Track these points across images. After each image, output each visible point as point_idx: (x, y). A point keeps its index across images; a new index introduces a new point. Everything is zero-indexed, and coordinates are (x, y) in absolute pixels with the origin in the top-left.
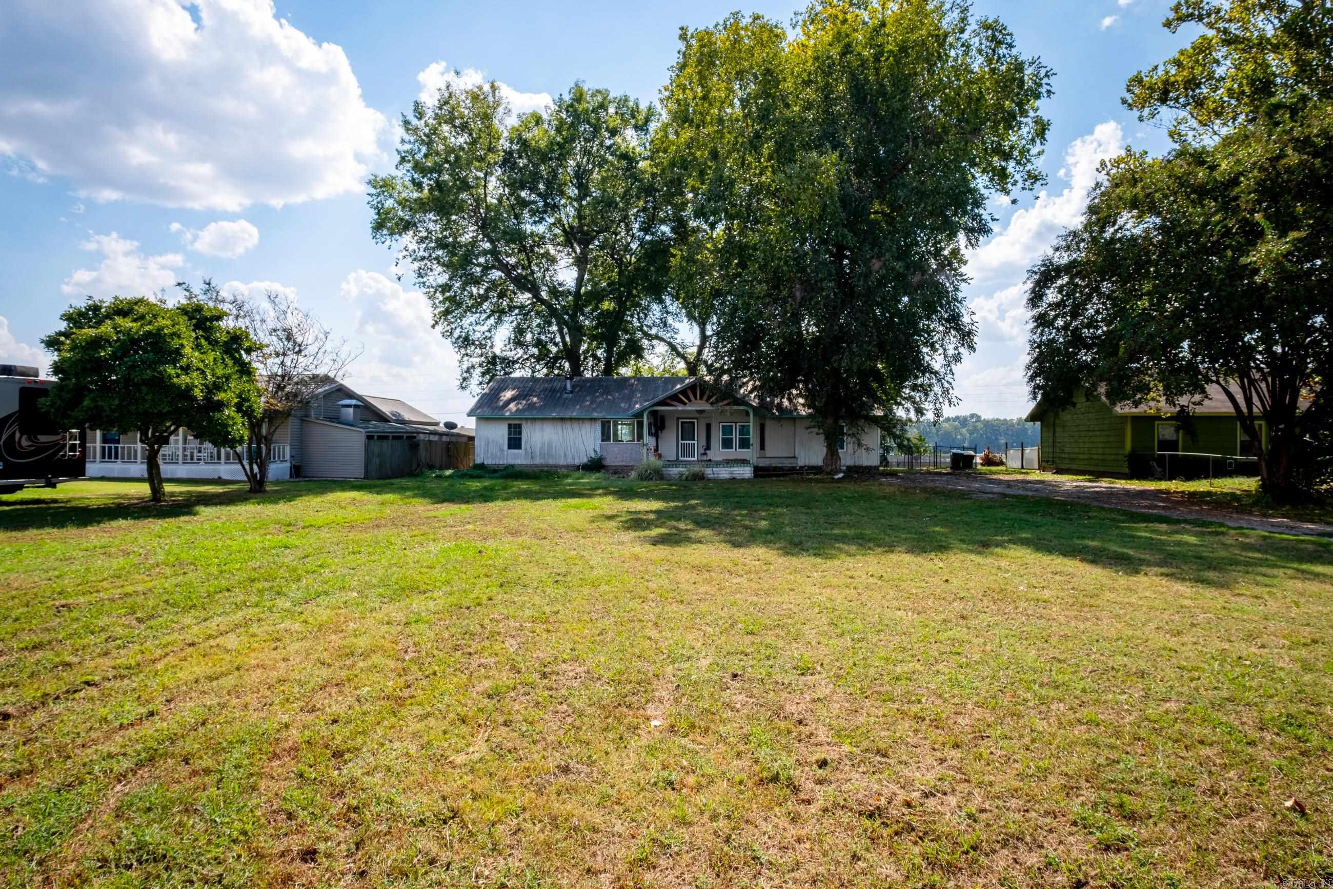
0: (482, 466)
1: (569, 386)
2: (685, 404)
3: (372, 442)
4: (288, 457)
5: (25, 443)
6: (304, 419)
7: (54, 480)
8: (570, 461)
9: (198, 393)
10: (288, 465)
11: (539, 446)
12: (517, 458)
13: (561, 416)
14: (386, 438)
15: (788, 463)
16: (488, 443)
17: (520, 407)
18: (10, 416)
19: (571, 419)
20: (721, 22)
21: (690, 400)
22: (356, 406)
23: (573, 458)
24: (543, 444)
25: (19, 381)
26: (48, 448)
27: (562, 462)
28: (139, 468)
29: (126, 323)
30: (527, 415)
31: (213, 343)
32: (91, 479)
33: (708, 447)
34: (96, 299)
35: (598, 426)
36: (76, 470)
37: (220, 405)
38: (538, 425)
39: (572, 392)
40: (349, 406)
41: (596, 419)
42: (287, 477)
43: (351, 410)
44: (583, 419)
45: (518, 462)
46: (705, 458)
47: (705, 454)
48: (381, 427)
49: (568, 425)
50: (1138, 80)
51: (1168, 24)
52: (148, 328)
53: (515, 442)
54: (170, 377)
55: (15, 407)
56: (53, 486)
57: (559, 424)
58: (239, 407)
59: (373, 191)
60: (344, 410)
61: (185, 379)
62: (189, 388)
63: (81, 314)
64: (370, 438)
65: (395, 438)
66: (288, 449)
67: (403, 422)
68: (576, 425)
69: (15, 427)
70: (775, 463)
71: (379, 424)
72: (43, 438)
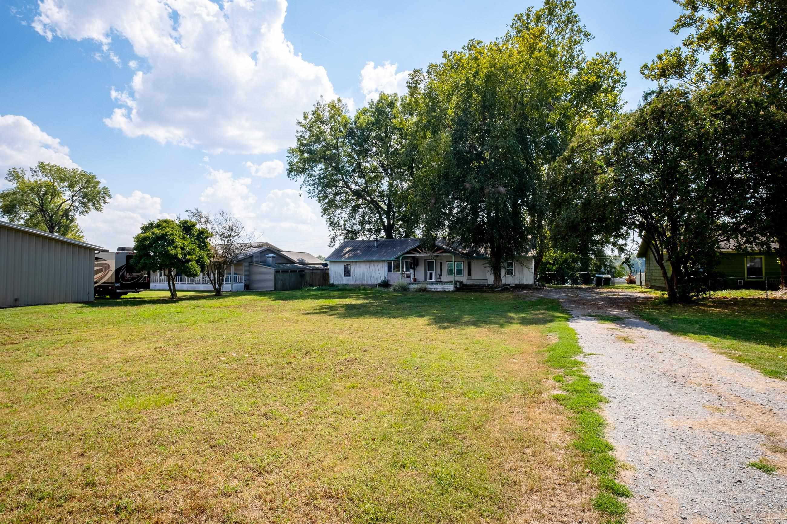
0: (333, 285)
1: (376, 245)
2: (420, 253)
3: (278, 273)
4: (243, 281)
5: (128, 276)
6: (250, 264)
7: (138, 290)
8: (373, 282)
9: (180, 256)
10: (243, 284)
11: (358, 275)
12: (348, 281)
13: (368, 260)
14: (287, 272)
15: (482, 283)
16: (335, 274)
17: (350, 255)
18: (123, 266)
19: (373, 261)
20: (466, 45)
21: (422, 251)
22: (273, 257)
23: (375, 281)
24: (360, 274)
25: (126, 253)
26: (137, 278)
27: (369, 283)
28: (166, 285)
29: (156, 231)
30: (352, 260)
31: (192, 235)
32: (152, 290)
33: (441, 275)
34: (151, 221)
35: (386, 264)
36: (146, 286)
37: (188, 261)
38: (358, 264)
39: (377, 247)
40: (270, 257)
41: (384, 261)
42: (243, 290)
43: (271, 259)
44: (379, 261)
45: (349, 282)
46: (439, 280)
47: (440, 278)
48: (288, 266)
49: (372, 264)
50: (646, 67)
51: (673, 30)
52: (162, 232)
53: (347, 273)
54: (169, 251)
55: (124, 263)
56: (138, 292)
57: (368, 264)
58: (197, 262)
59: (289, 155)
60: (268, 259)
61: (173, 252)
62: (176, 255)
63: (146, 227)
64: (277, 272)
65: (291, 272)
66: (243, 277)
67: (303, 264)
68: (376, 264)
69: (125, 270)
70: (475, 283)
71: (289, 265)
72: (134, 274)
